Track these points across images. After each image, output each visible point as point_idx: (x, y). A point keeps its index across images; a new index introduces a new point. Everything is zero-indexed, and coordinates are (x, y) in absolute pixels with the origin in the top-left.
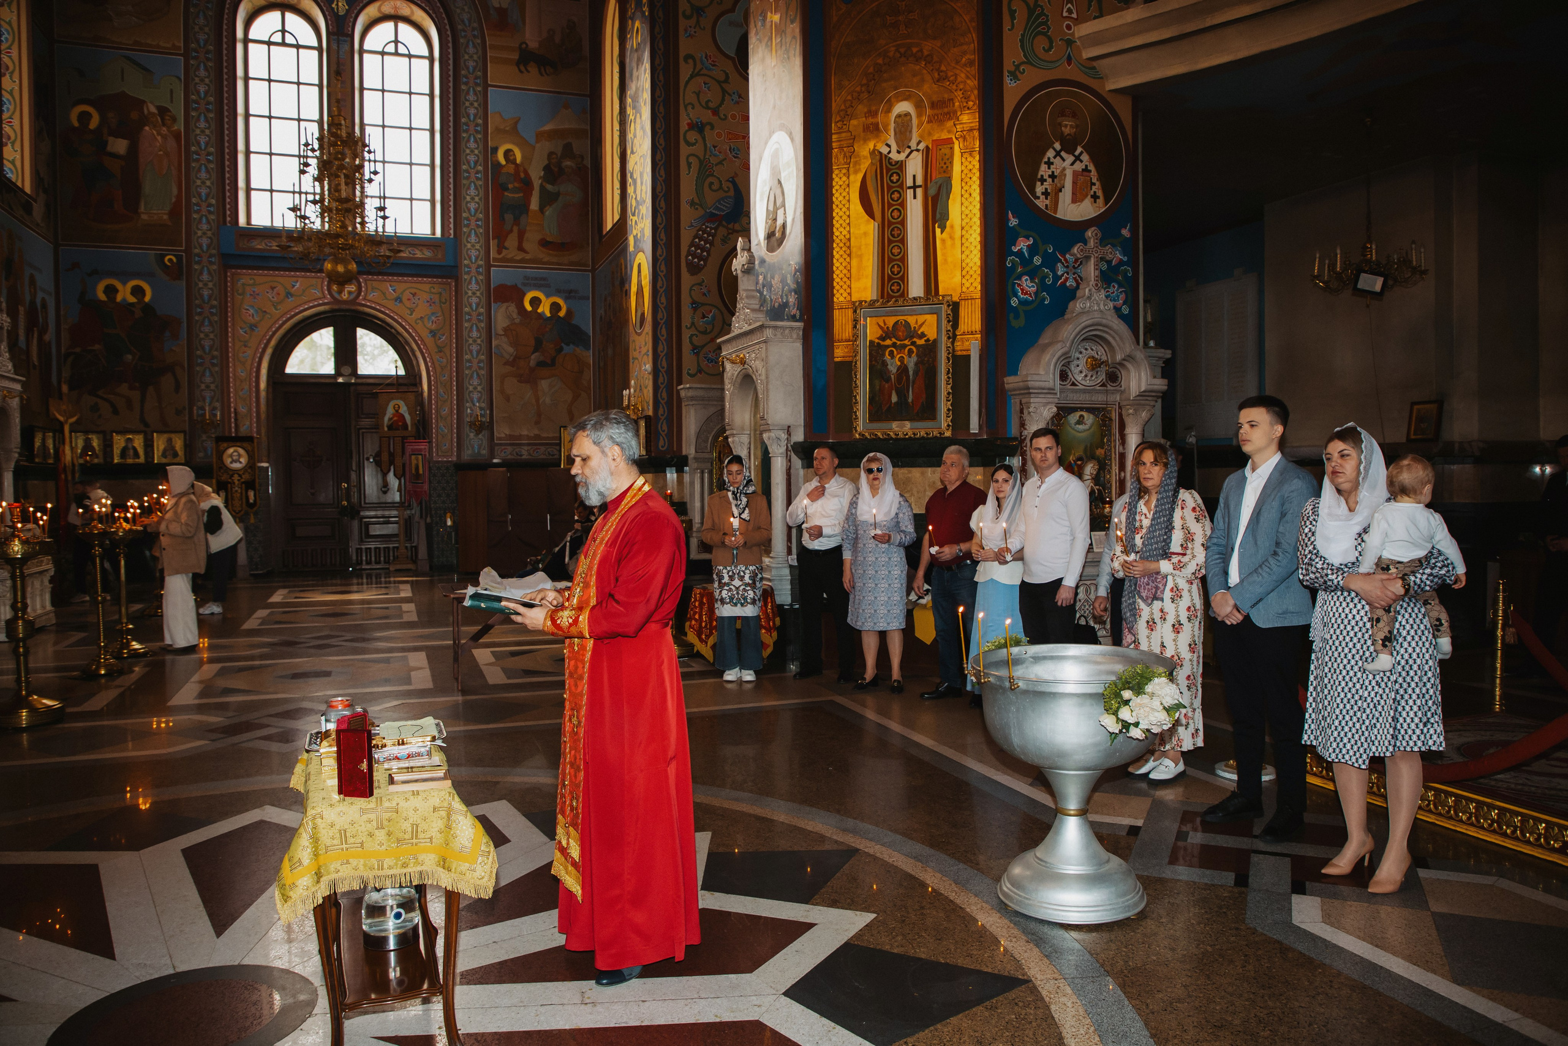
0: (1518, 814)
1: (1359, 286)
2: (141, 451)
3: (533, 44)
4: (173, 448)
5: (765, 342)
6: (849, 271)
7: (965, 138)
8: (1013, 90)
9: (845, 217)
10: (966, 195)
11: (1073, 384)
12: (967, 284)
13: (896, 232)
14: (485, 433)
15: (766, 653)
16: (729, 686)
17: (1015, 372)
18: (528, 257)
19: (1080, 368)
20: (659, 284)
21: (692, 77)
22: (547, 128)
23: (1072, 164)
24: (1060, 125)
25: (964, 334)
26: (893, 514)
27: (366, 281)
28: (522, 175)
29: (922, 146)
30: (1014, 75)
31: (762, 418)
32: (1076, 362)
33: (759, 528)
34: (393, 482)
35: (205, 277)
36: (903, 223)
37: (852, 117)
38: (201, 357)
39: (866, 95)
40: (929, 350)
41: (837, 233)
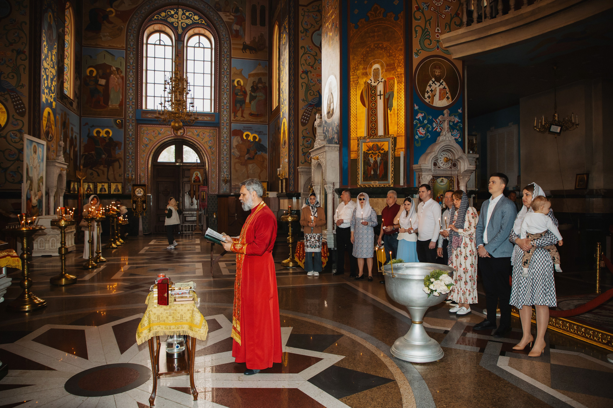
0: (591, 330)
1: (551, 130)
2: (107, 189)
3: (248, 43)
4: (118, 188)
5: (325, 152)
6: (356, 126)
7: (398, 77)
8: (416, 60)
9: (355, 106)
10: (399, 98)
11: (439, 167)
12: (400, 131)
13: (373, 112)
14: (228, 184)
15: (324, 266)
16: (309, 277)
17: (417, 163)
18: (245, 119)
19: (441, 162)
20: (291, 130)
21: (304, 54)
22: (253, 72)
23: (439, 86)
24: (434, 72)
25: (398, 149)
26: (369, 215)
27: (186, 128)
28: (243, 90)
29: (383, 80)
30: (417, 54)
31: (324, 180)
32: (440, 159)
33: (321, 220)
34: (195, 201)
35: (131, 127)
36: (376, 108)
37: (358, 70)
38: (128, 156)
39: (363, 62)
40: (386, 154)
41: (352, 112)
